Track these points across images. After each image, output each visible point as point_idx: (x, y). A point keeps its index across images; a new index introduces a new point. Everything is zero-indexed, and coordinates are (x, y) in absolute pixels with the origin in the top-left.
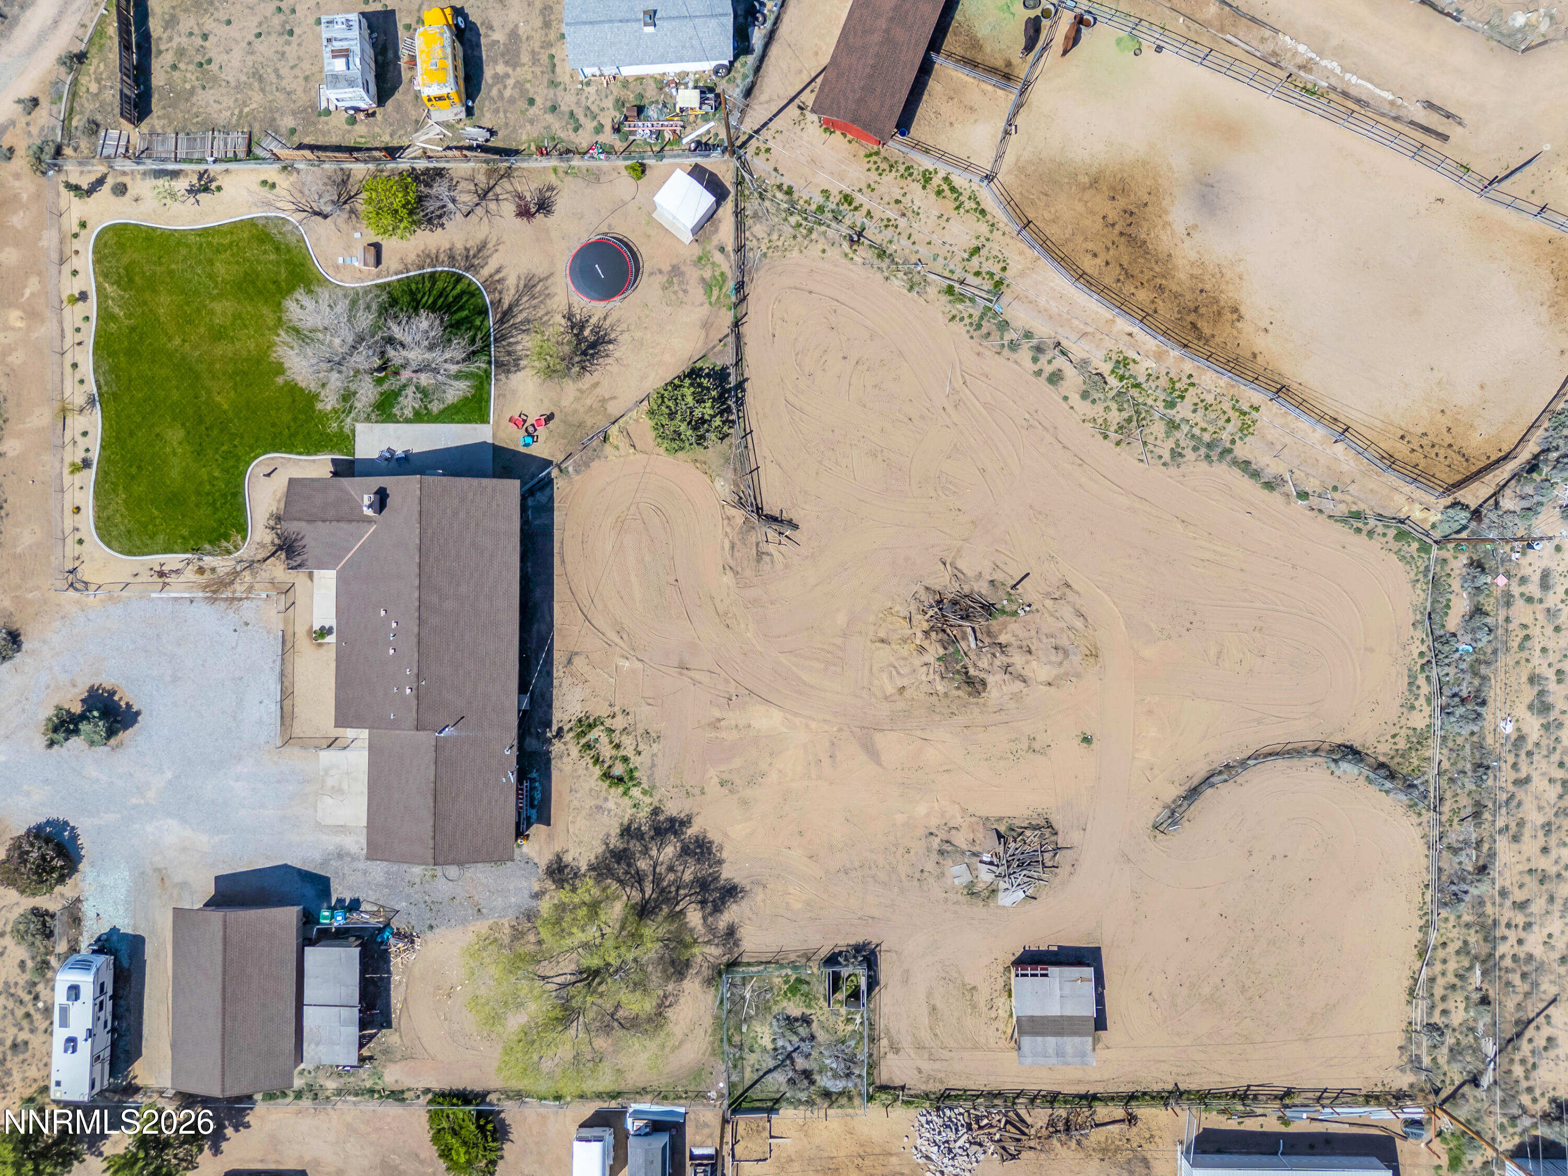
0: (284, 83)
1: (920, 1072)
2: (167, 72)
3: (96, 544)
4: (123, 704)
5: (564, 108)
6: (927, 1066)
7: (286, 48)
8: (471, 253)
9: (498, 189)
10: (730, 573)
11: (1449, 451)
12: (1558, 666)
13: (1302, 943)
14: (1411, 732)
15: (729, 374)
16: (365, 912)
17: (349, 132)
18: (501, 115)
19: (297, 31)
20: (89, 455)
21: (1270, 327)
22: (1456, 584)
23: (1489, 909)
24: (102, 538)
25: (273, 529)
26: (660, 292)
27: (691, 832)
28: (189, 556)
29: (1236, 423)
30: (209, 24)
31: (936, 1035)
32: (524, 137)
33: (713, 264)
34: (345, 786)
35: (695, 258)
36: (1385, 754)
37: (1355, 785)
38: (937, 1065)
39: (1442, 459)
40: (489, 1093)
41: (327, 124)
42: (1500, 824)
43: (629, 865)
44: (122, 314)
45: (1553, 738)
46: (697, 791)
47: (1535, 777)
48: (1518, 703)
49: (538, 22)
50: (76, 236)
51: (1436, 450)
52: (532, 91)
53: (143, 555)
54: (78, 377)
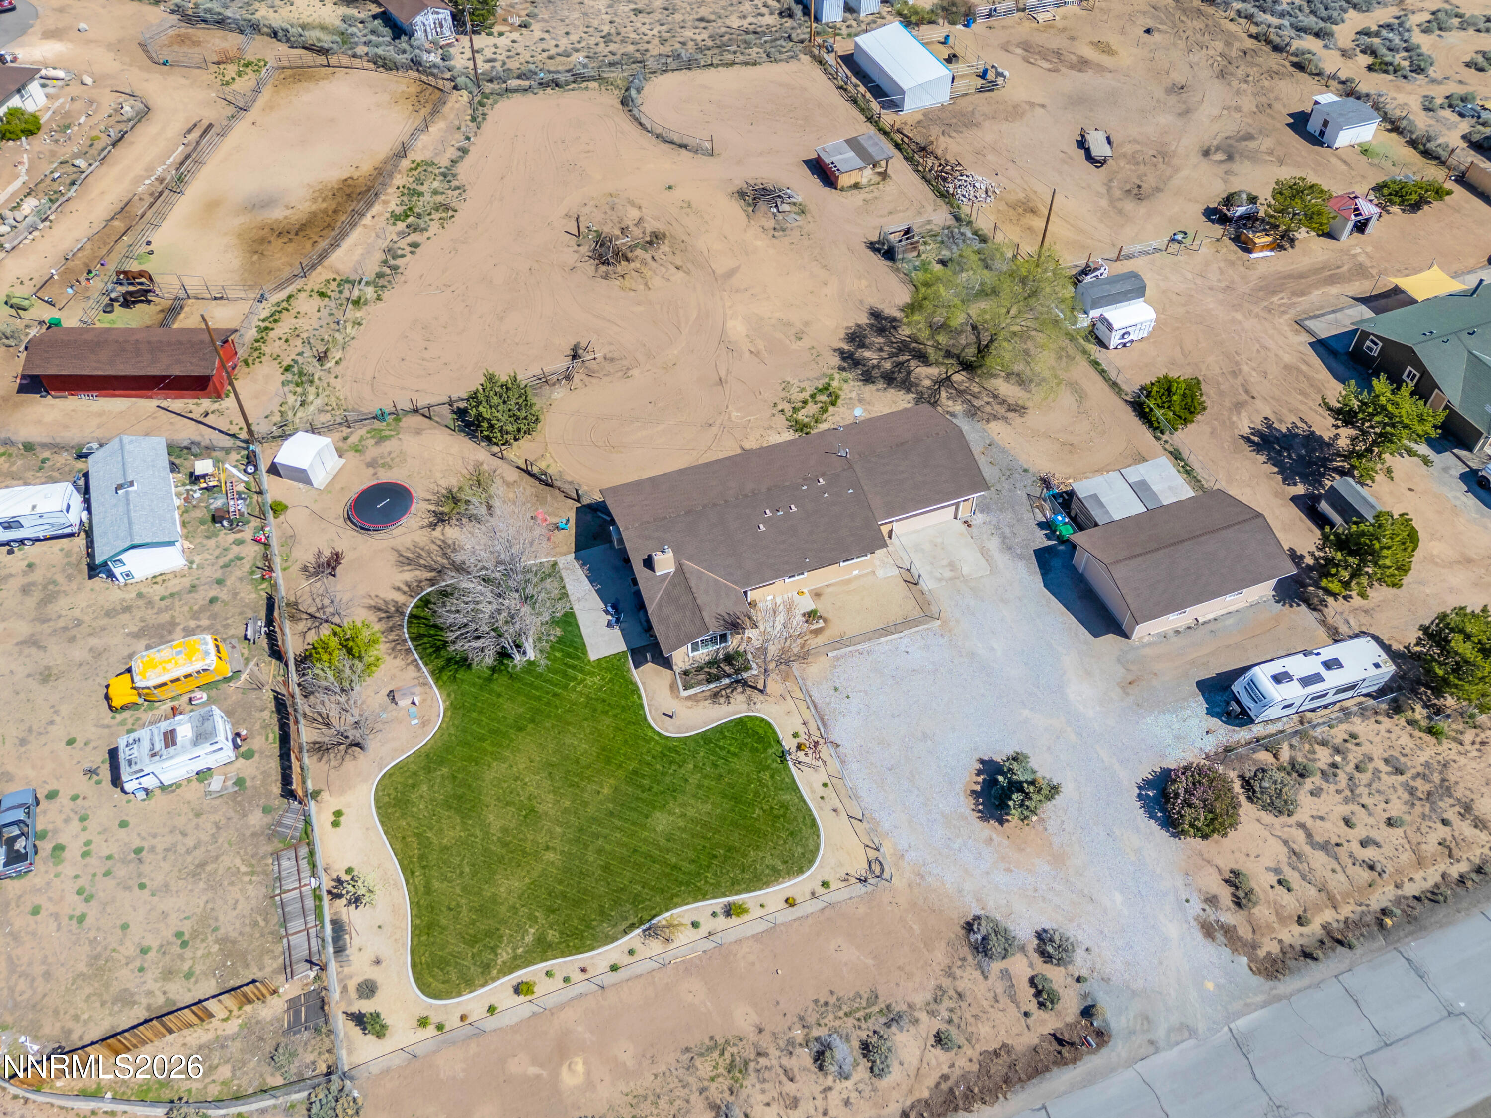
0: (205, 837)
2: (196, 982)
3: (821, 866)
4: (980, 779)
5: (218, 575)
7: (160, 848)
8: (383, 615)
9: (312, 610)
10: (630, 373)
15: (458, 408)
16: (1045, 516)
17: (262, 753)
18: (229, 621)
19: (137, 843)
20: (719, 910)
21: (355, 165)
24: (811, 862)
25: (728, 697)
26: (395, 470)
27: (846, 347)
28: (790, 763)
29: (426, 168)
30: (129, 949)
32: (253, 596)
33: (360, 441)
34: (945, 562)
35: (358, 454)
40: (1126, 401)
41: (253, 778)
43: (893, 372)
44: (532, 931)
46: (813, 351)
49: (125, 618)
50: (440, 1027)
52: (201, 603)
53: (810, 810)
54: (628, 960)
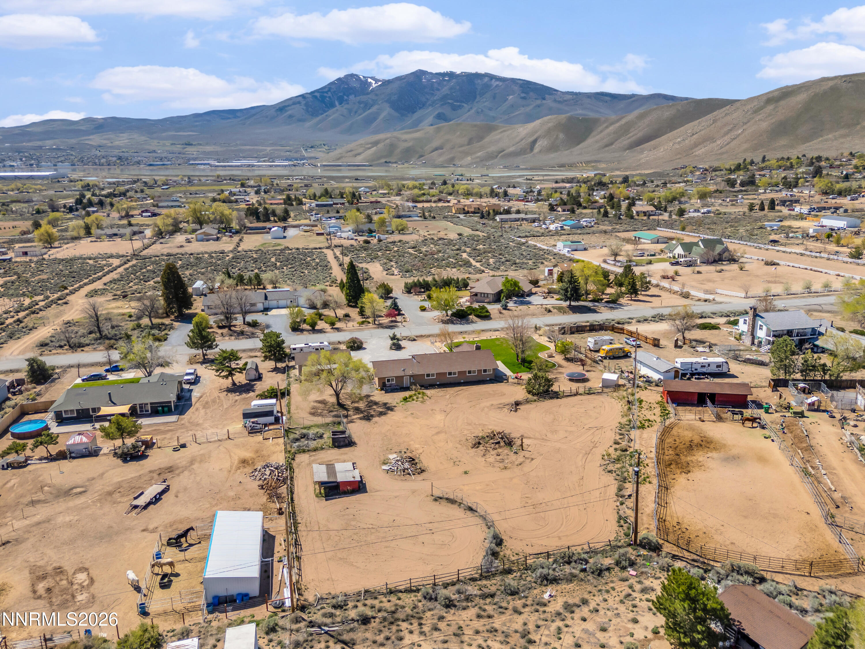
1: (302, 462)
6: (304, 463)
11: (686, 538)
12: (600, 608)
21: (691, 481)
23: (428, 614)
36: (505, 553)
38: (305, 465)
39: (680, 536)
42: (486, 607)
45: (553, 618)
47: (524, 616)
51: (683, 534)
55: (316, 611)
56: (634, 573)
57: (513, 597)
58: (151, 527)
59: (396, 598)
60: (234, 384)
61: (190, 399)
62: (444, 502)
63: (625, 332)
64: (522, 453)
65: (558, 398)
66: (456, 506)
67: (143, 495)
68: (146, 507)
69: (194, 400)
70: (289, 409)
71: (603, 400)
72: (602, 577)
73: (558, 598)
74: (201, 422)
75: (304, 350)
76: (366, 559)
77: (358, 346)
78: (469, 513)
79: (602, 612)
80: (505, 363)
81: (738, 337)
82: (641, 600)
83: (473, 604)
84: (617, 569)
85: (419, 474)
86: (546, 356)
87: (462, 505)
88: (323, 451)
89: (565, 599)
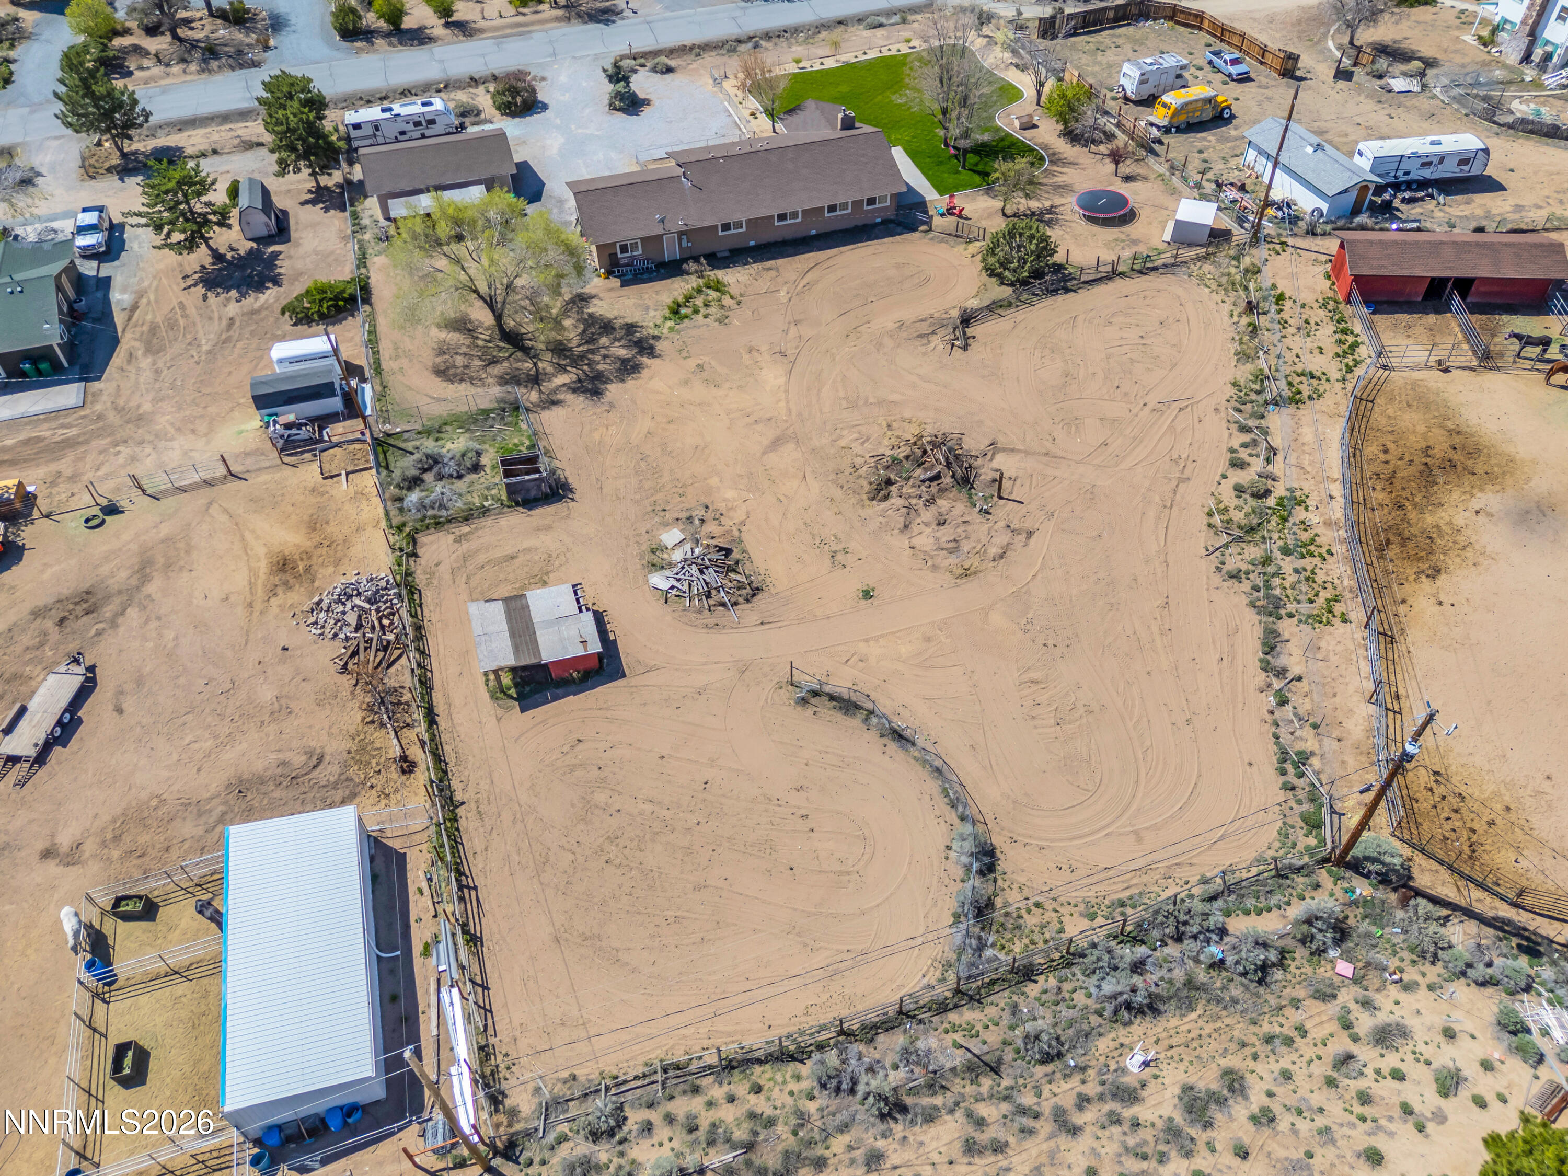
1: (437, 565)
2: (1082, 40)
6: (444, 569)
10: (897, 326)
11: (1465, 833)
12: (1277, 1108)
13: (698, 888)
14: (1055, 926)
15: (1072, 281)
18: (1179, 144)
21: (1446, 606)
22: (1296, 911)
23: (839, 1143)
26: (1111, 238)
27: (645, 360)
29: (1315, 609)
31: (483, 567)
36: (1006, 904)
37: (947, 881)
38: (448, 577)
39: (1448, 827)
42: (984, 1110)
43: (600, 334)
45: (1162, 1147)
46: (685, 354)
47: (1085, 1142)
48: (1182, 1067)
51: (1454, 815)
55: (547, 1154)
56: (1345, 968)
57: (1049, 1068)
58: (65, 840)
59: (747, 1086)
60: (218, 257)
61: (106, 315)
62: (826, 710)
63: (1206, 25)
64: (1003, 510)
65: (1067, 290)
66: (855, 722)
67: (27, 717)
68: (41, 759)
69: (119, 319)
70: (376, 353)
71: (1180, 291)
72: (1267, 985)
73: (1163, 1066)
74: (147, 407)
75: (383, 125)
76: (652, 937)
77: (524, 101)
78: (893, 746)
79: (1284, 1122)
80: (914, 155)
81: (1485, 33)
82: (1378, 1072)
83: (950, 1098)
84: (1301, 953)
85: (748, 601)
86: (1017, 124)
87: (874, 720)
88: (487, 522)
89: (1182, 1077)
